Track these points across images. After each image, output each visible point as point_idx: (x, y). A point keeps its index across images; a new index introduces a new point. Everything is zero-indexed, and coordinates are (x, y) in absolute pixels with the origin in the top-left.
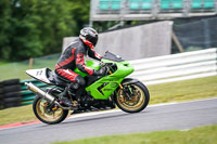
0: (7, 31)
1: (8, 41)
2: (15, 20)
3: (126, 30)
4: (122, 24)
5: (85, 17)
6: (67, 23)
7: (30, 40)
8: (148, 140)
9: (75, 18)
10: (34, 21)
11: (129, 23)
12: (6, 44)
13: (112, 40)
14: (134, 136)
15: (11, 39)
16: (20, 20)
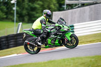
0: (27, 9)
1: (27, 13)
2: (30, 4)
3: (82, 8)
4: (80, 5)
5: (62, 2)
6: (54, 5)
7: (37, 13)
8: (93, 60)
9: (58, 3)
10: (38, 4)
11: (83, 5)
12: (26, 15)
13: (75, 13)
14: (86, 57)
15: (28, 13)
16: (33, 3)
